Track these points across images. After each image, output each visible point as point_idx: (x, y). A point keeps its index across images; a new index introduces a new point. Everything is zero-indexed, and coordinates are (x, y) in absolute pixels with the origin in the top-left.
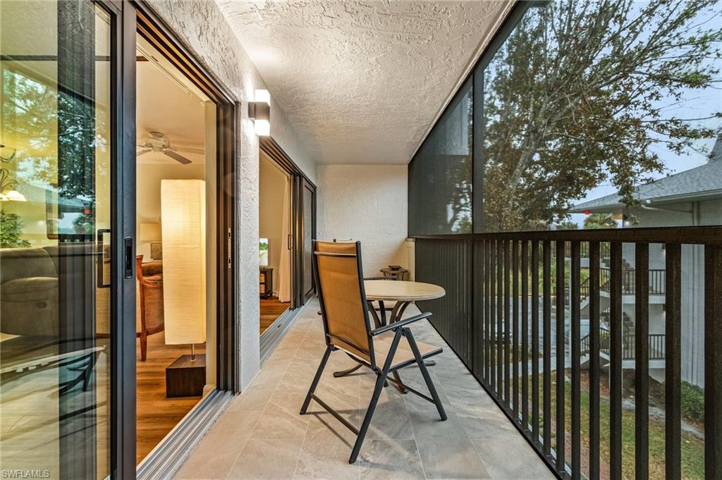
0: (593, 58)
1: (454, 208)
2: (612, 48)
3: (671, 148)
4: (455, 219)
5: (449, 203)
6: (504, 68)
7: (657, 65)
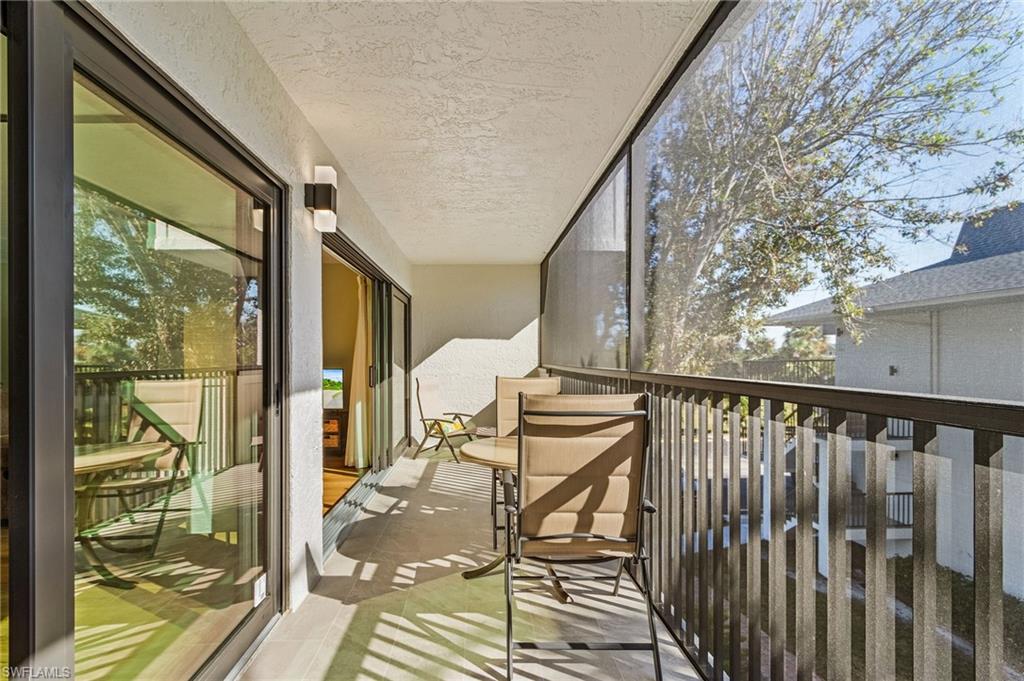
0: (796, 114)
1: (605, 320)
2: (822, 99)
3: (904, 235)
4: (606, 336)
5: (598, 314)
6: (674, 126)
7: (883, 123)
